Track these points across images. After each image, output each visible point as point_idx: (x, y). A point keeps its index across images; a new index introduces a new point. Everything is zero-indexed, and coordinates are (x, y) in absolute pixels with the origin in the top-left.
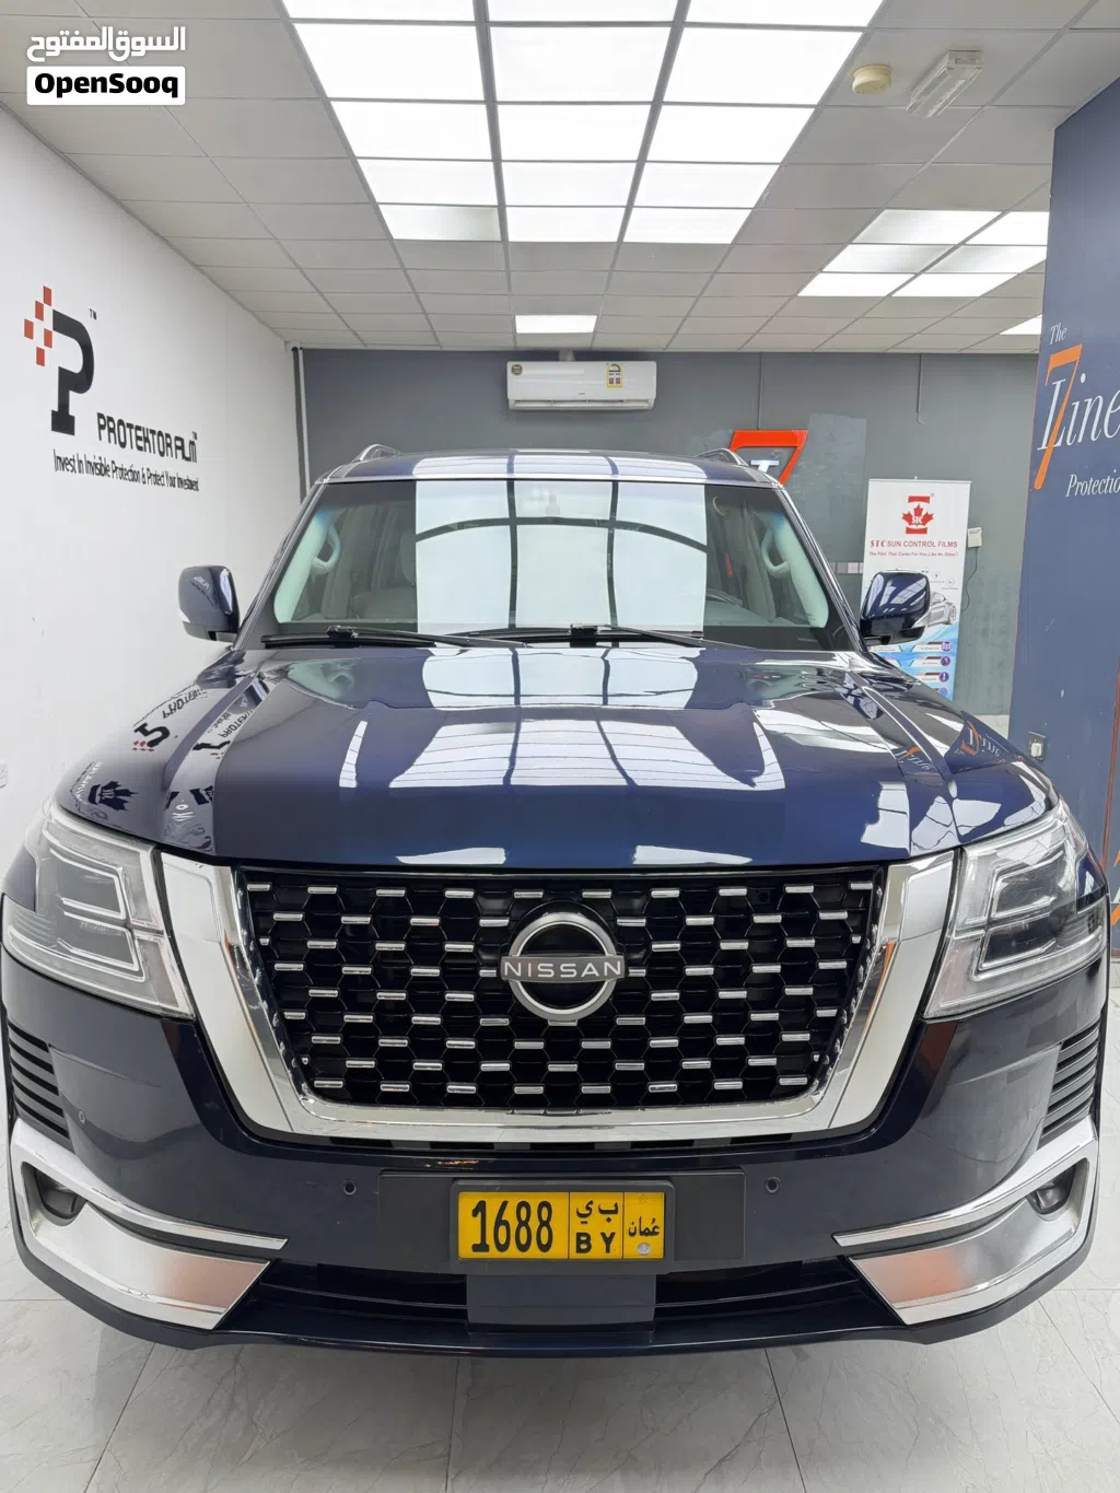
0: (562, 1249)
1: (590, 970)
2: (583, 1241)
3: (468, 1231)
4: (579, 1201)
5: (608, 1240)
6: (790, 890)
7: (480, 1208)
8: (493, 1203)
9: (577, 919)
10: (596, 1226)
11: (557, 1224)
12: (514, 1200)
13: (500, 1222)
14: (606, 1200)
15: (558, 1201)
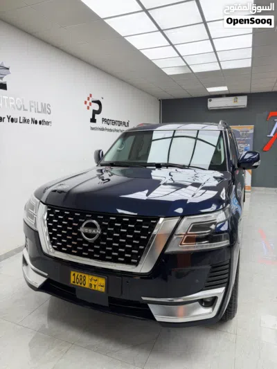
0: (87, 286)
1: (94, 231)
2: (91, 285)
3: (72, 279)
4: (91, 277)
5: (95, 286)
6: (138, 220)
7: (74, 275)
8: (76, 274)
9: (95, 222)
10: (93, 283)
11: (87, 280)
12: (80, 274)
13: (77, 278)
14: (95, 278)
15: (87, 276)
